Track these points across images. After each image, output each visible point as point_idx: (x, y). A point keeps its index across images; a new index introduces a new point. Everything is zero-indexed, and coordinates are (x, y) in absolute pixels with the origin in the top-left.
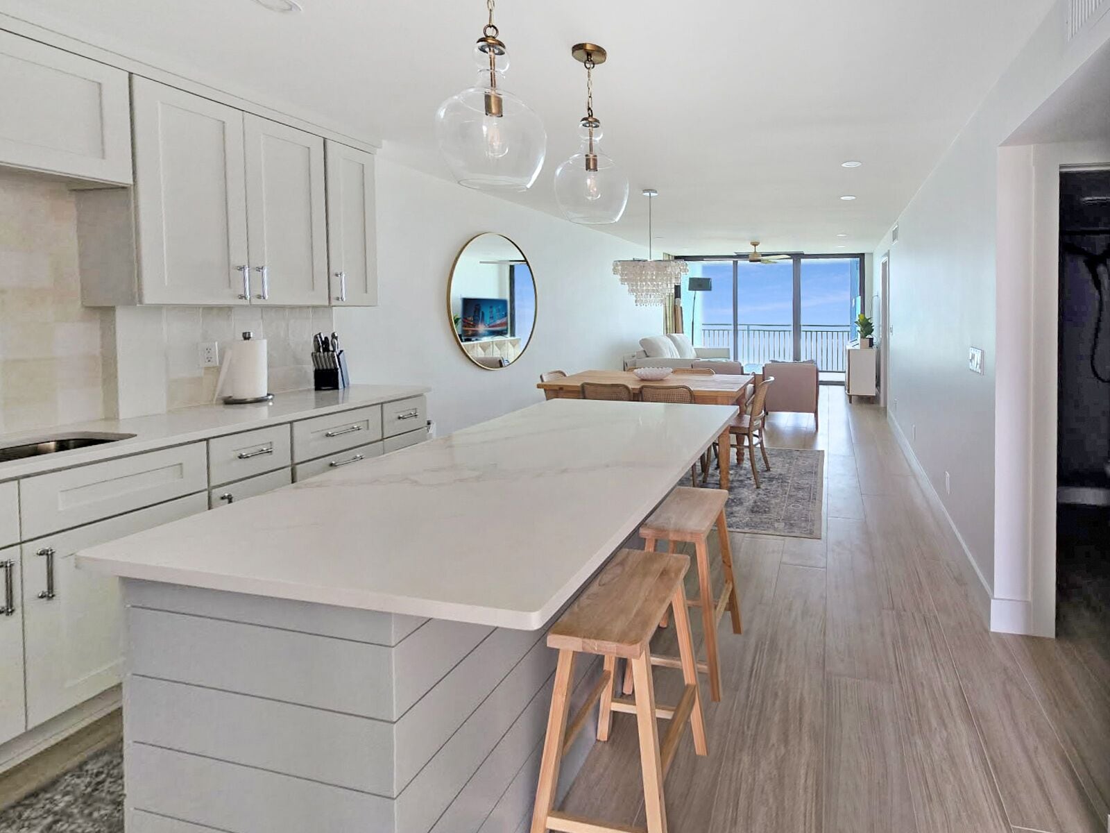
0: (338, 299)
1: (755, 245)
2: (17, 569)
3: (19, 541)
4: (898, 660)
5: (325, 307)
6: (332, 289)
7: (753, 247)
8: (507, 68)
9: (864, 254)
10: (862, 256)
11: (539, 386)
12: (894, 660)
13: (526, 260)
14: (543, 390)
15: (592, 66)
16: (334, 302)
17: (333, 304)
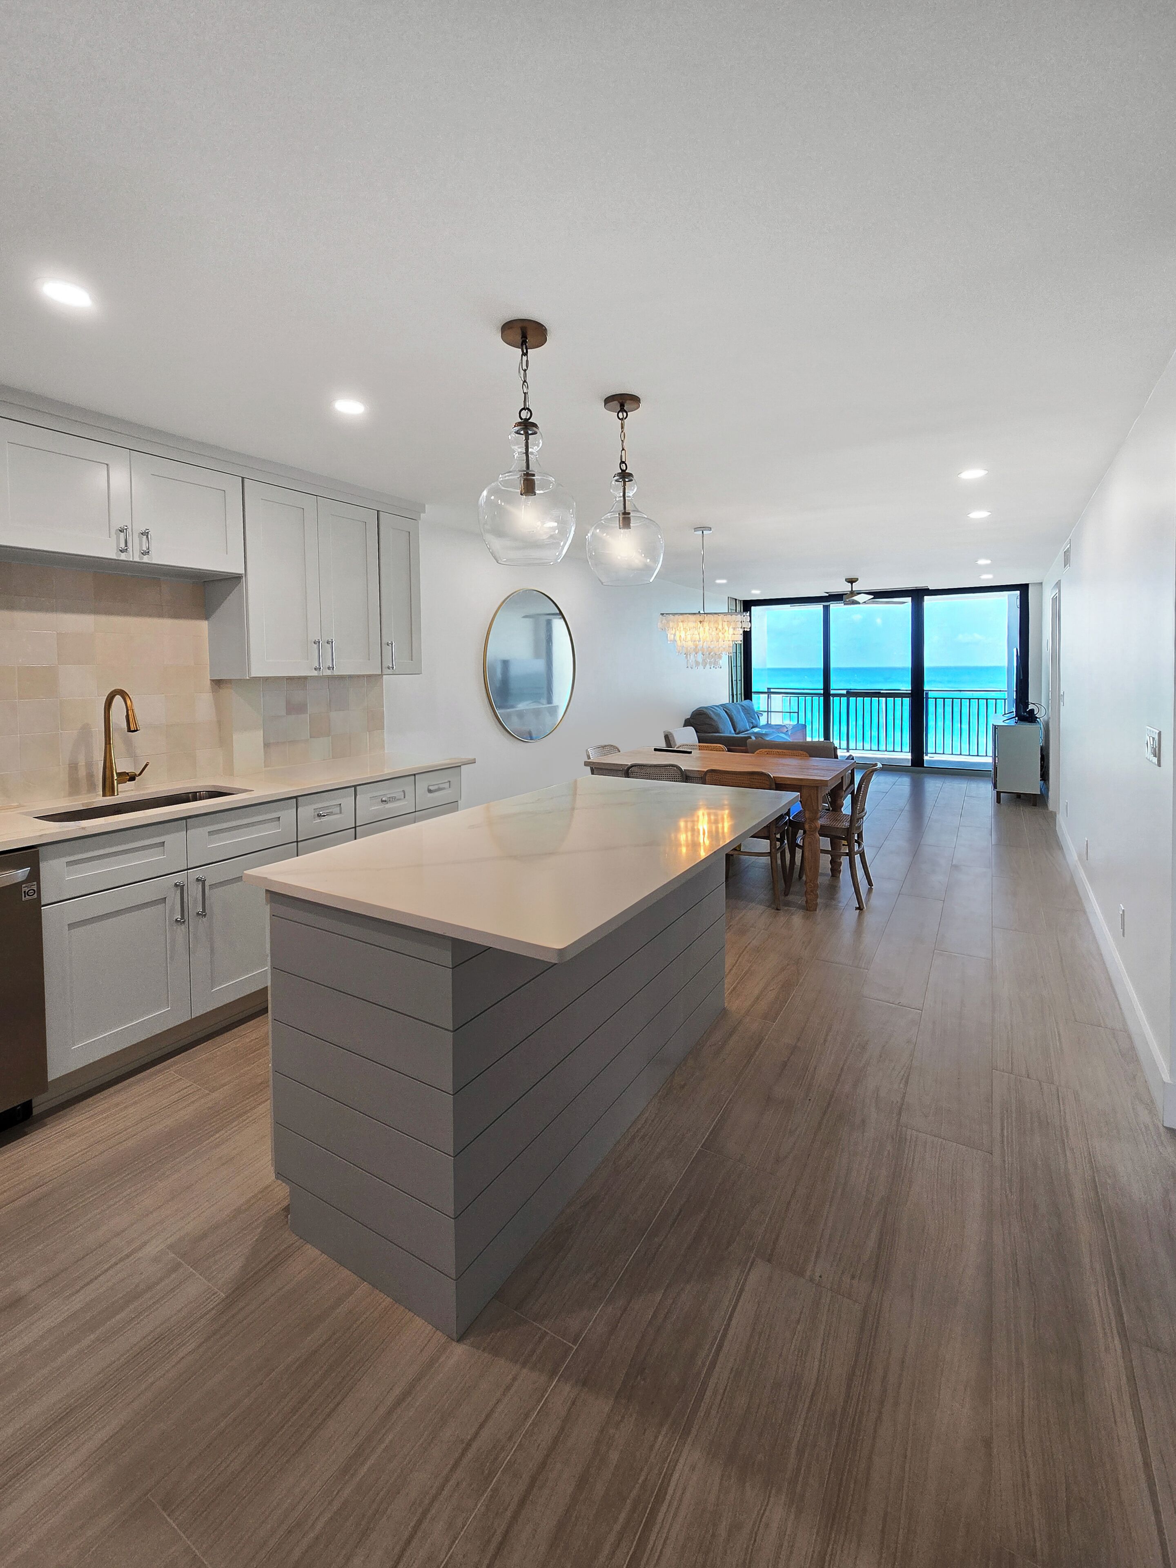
0: (389, 668)
1: (852, 581)
2: (185, 888)
3: (186, 868)
4: (1005, 1131)
5: (379, 675)
6: (383, 656)
7: (850, 584)
8: (541, 445)
9: (1027, 586)
10: (1023, 589)
11: (586, 764)
12: (999, 1131)
13: (561, 613)
14: (589, 768)
15: (625, 414)
16: (386, 671)
17: (384, 672)
